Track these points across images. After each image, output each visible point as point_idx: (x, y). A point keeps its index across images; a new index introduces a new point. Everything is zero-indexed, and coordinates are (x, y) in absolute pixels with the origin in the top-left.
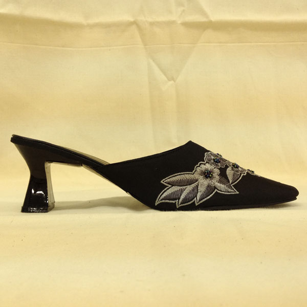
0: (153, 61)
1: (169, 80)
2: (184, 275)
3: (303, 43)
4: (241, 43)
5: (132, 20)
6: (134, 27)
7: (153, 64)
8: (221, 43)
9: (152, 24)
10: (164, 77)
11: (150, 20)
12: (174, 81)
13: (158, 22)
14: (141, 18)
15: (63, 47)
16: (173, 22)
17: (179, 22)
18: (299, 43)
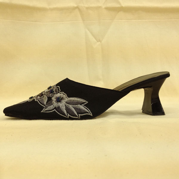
0: (88, 30)
1: (98, 42)
2: (106, 156)
3: (176, 20)
4: (140, 19)
5: (76, 6)
6: (77, 10)
7: (88, 32)
8: (128, 19)
9: (87, 8)
10: (94, 40)
11: (86, 6)
12: (101, 42)
13: (91, 7)
14: (81, 5)
15: (35, 22)
16: (100, 7)
17: (104, 7)
18: (174, 20)
